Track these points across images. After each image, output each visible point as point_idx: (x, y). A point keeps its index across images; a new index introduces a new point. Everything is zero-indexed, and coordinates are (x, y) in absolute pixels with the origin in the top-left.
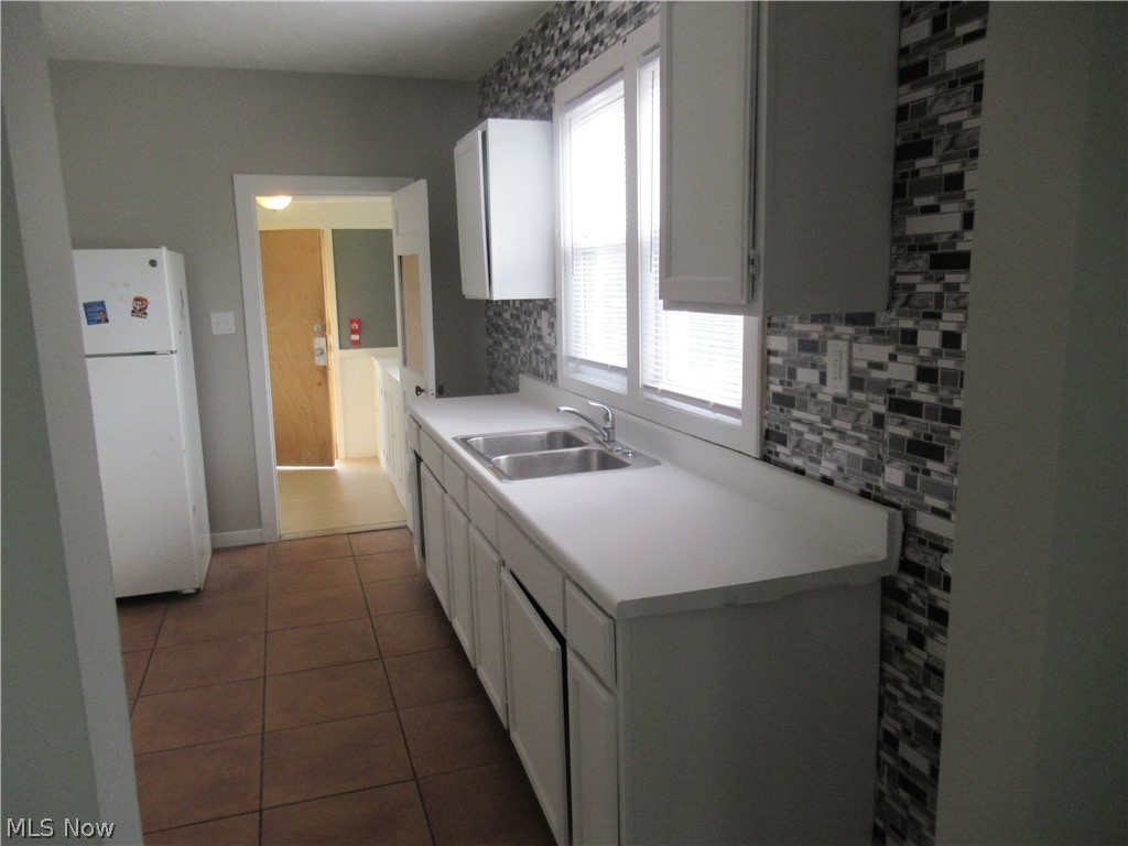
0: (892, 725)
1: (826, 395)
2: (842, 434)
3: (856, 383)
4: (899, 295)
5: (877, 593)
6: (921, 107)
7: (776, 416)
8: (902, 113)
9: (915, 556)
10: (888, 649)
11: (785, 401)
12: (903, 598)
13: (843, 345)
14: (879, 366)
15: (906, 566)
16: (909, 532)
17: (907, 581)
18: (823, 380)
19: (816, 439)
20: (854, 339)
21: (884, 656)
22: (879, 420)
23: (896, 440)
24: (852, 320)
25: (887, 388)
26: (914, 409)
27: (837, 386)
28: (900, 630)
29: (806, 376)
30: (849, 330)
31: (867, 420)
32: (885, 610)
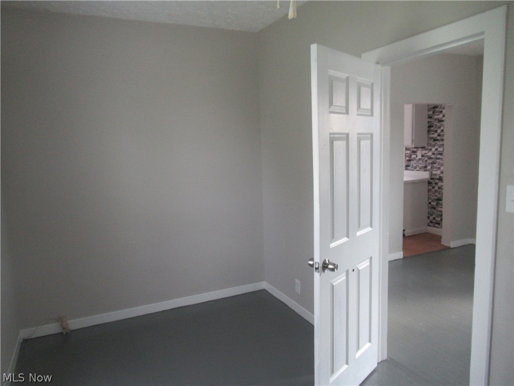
0: (430, 201)
1: (417, 158)
2: (420, 164)
3: (423, 156)
4: (429, 144)
5: (427, 183)
6: (431, 122)
7: (408, 163)
8: (429, 122)
9: (433, 177)
10: (429, 191)
11: (409, 161)
12: (431, 183)
13: (420, 151)
14: (426, 154)
15: (431, 179)
16: (432, 174)
17: (431, 181)
18: (417, 156)
19: (416, 165)
20: (422, 150)
21: (429, 192)
22: (426, 161)
23: (429, 163)
24: (421, 148)
25: (427, 156)
26: (432, 158)
27: (419, 156)
28: (431, 187)
29: (413, 156)
30: (421, 149)
31: (424, 161)
32: (428, 186)
